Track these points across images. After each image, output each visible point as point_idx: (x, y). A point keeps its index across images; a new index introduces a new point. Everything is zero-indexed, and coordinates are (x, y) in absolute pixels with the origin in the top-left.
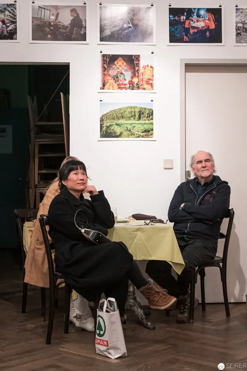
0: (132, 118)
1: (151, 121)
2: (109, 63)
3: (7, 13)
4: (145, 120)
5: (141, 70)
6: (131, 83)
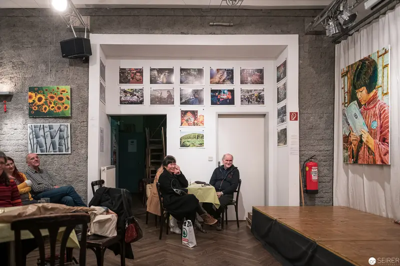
0: (194, 139)
1: (203, 140)
2: (184, 114)
3: (139, 93)
4: (200, 139)
5: (198, 117)
6: (194, 123)
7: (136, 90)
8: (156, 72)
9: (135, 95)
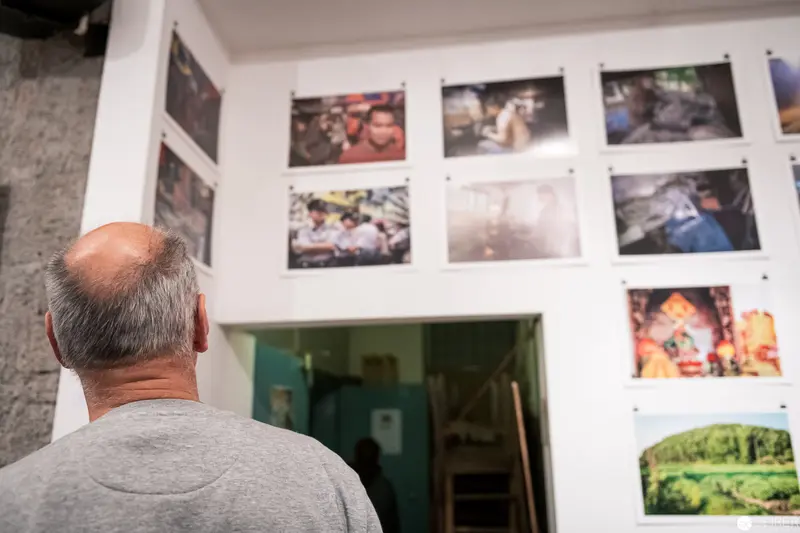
0: (731, 458)
1: (789, 466)
2: (647, 310)
3: (389, 206)
4: (769, 463)
5: (739, 323)
6: (714, 358)
7: (370, 193)
8: (471, 104)
9: (367, 219)
